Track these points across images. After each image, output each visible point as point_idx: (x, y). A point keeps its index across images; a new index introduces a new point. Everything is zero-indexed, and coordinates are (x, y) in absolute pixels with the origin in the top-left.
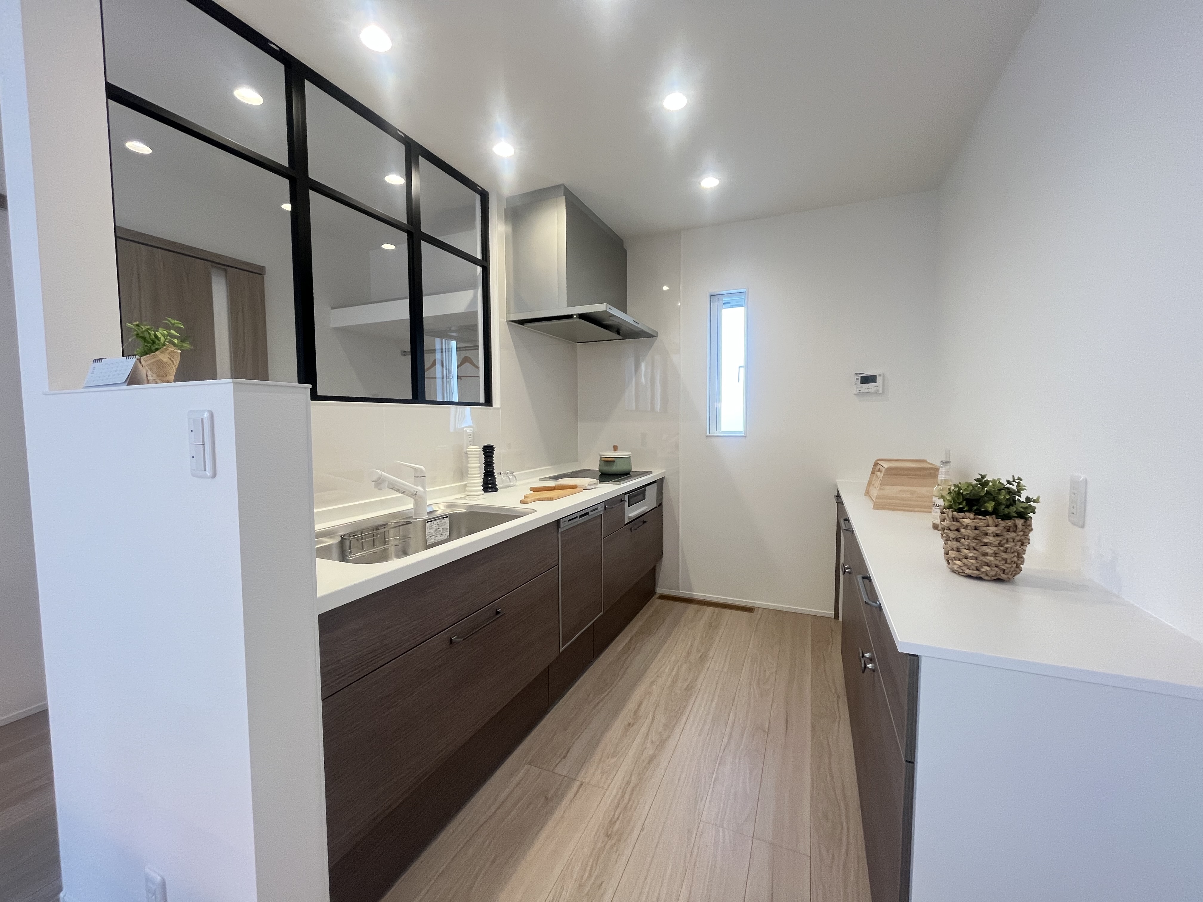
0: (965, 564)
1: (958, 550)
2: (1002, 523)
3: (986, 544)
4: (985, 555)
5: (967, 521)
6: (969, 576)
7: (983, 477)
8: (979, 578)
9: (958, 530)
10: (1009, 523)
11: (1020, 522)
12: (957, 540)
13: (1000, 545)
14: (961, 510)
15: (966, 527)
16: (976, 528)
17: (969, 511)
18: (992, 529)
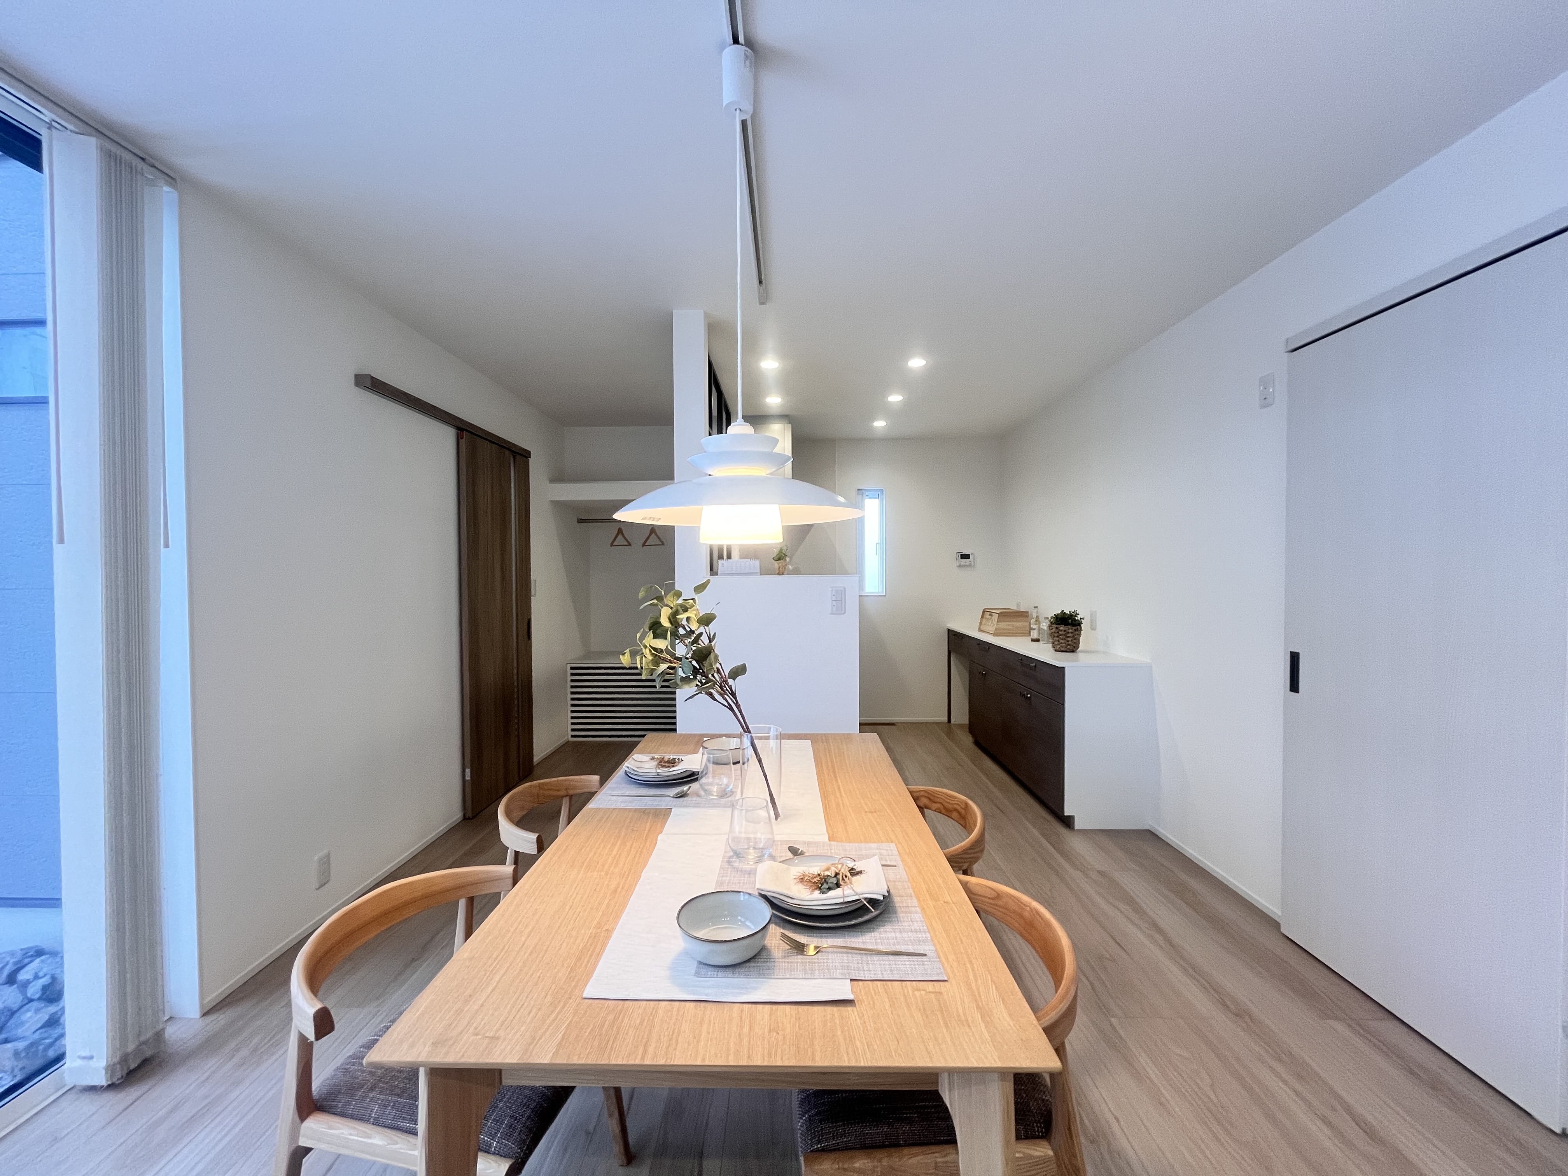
0: (1061, 646)
1: (1058, 641)
2: (1074, 628)
3: (1068, 637)
4: (1069, 641)
5: (1061, 628)
6: (1063, 651)
7: (1063, 611)
8: (1066, 652)
9: (1058, 633)
10: (1075, 628)
11: (1079, 627)
12: (1058, 637)
13: (1073, 637)
14: (1058, 624)
15: (1061, 631)
16: (1065, 631)
17: (1062, 624)
18: (1070, 631)
